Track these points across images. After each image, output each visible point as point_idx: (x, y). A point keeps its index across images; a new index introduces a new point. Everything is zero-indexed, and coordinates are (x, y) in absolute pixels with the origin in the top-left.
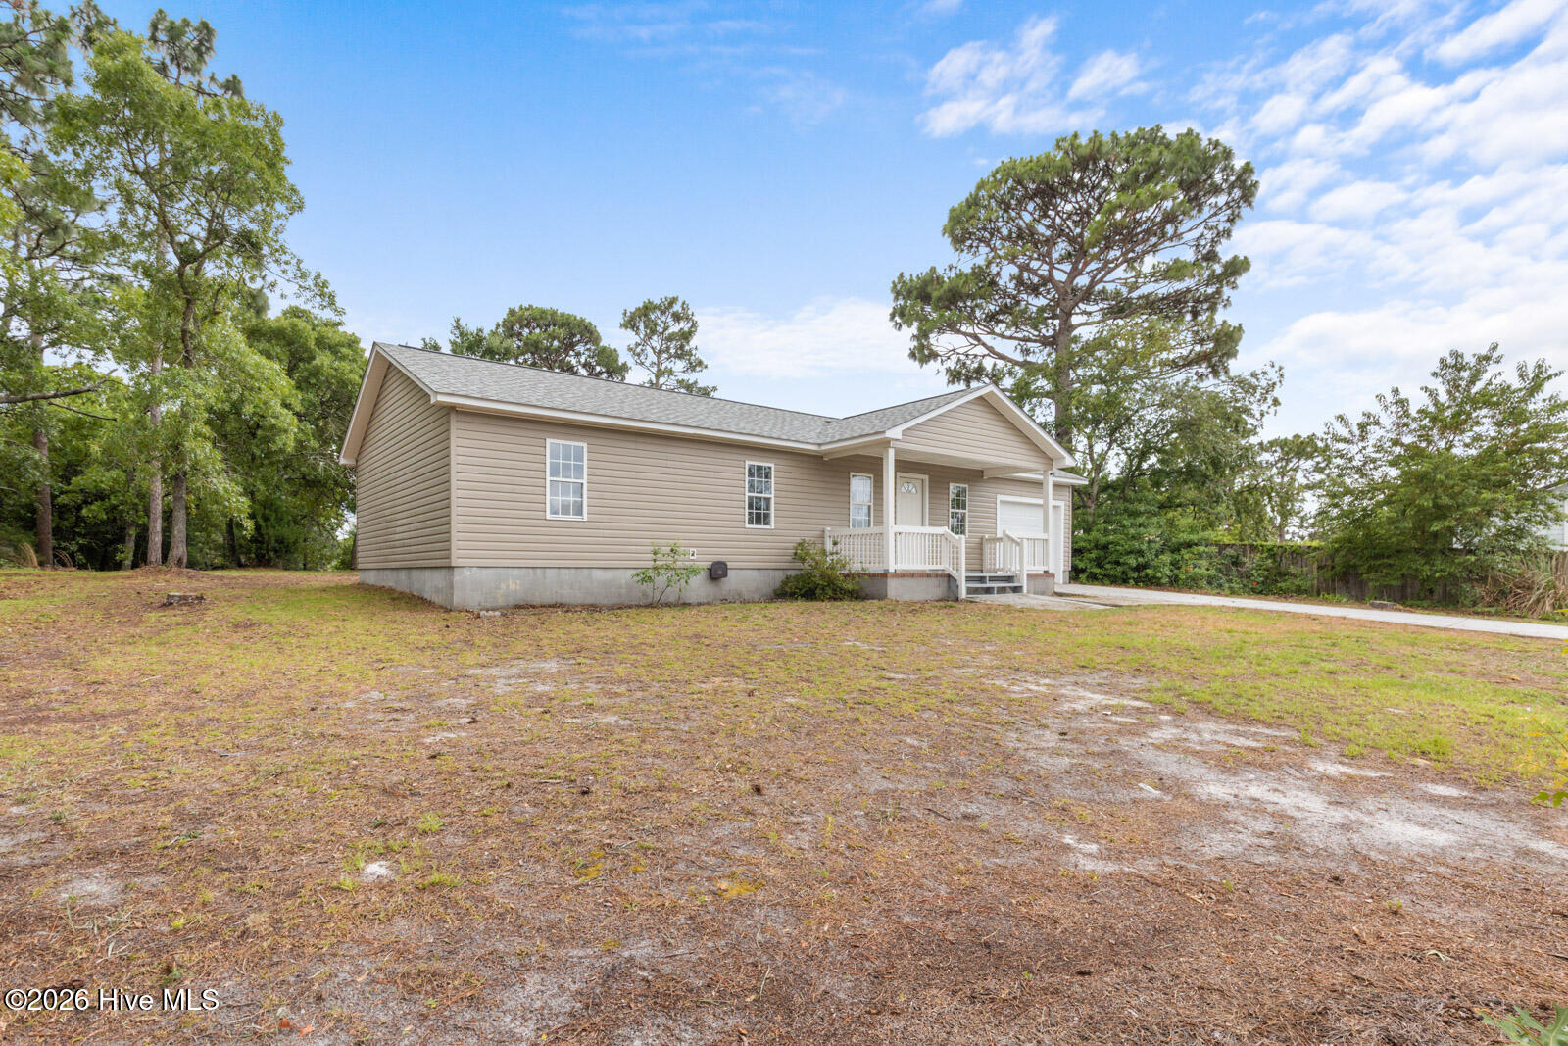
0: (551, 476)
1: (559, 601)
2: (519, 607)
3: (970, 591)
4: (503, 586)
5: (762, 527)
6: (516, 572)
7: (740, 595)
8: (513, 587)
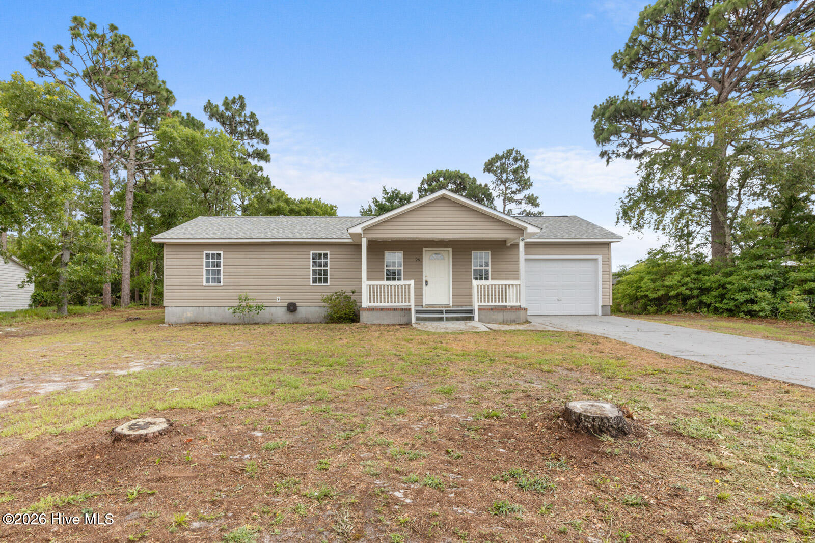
0: (206, 267)
1: (210, 321)
2: (191, 323)
3: (418, 319)
4: (185, 314)
5: (323, 284)
6: (191, 308)
7: (308, 320)
8: (189, 315)
